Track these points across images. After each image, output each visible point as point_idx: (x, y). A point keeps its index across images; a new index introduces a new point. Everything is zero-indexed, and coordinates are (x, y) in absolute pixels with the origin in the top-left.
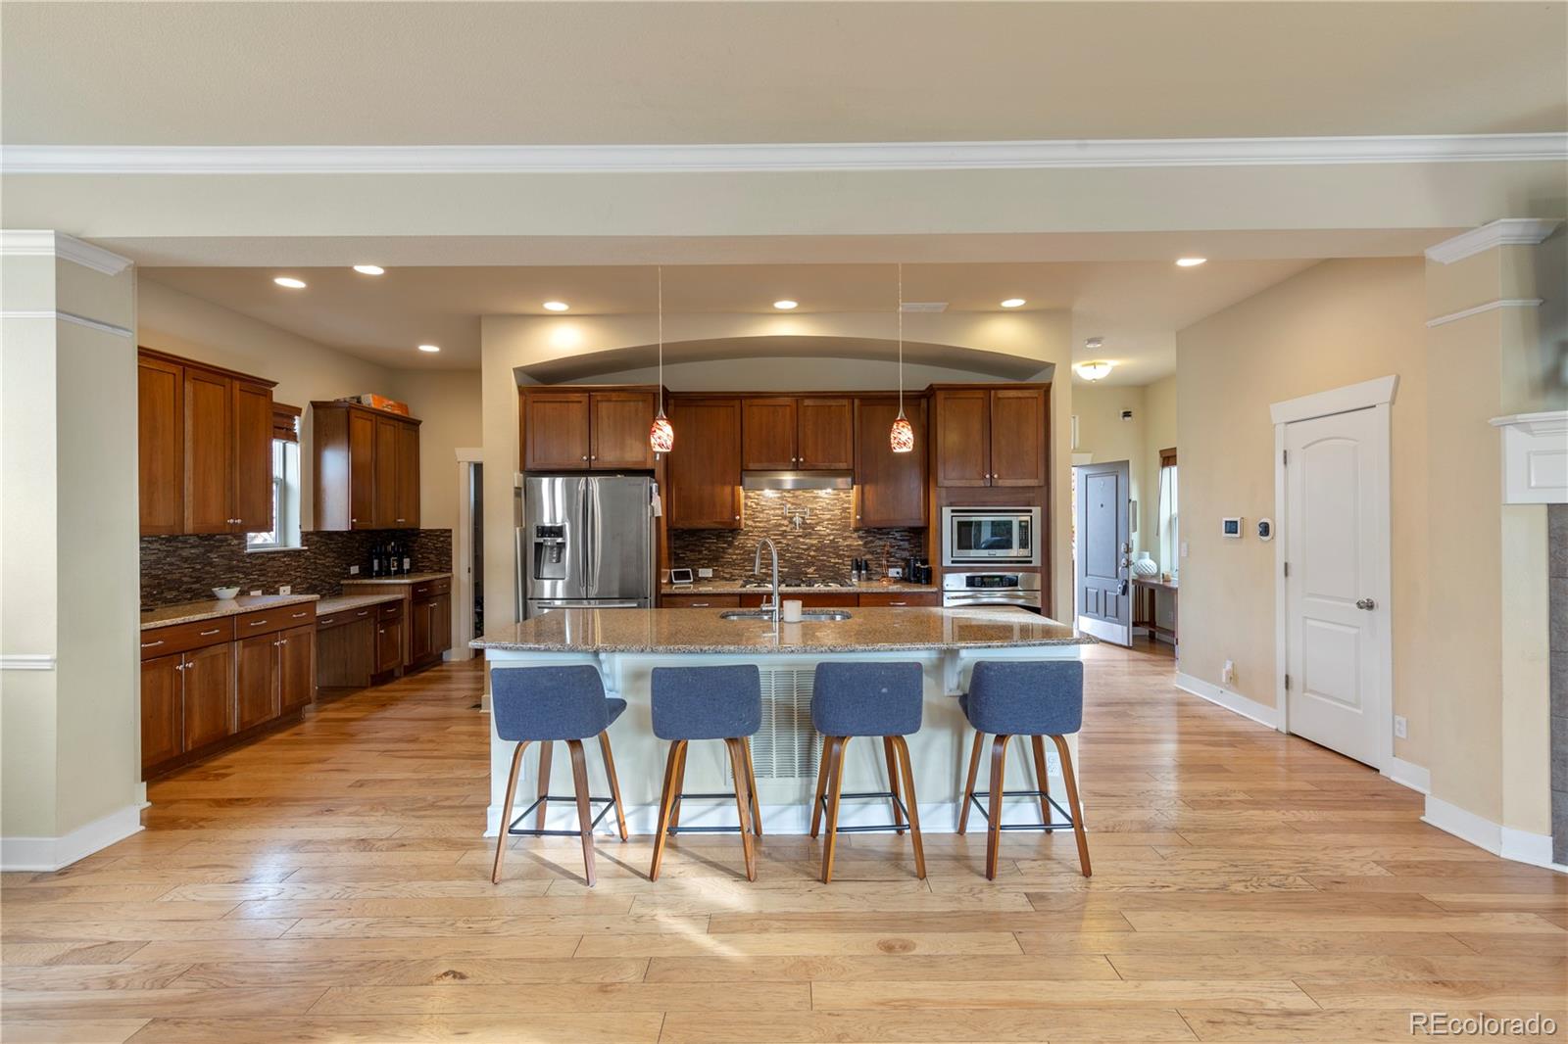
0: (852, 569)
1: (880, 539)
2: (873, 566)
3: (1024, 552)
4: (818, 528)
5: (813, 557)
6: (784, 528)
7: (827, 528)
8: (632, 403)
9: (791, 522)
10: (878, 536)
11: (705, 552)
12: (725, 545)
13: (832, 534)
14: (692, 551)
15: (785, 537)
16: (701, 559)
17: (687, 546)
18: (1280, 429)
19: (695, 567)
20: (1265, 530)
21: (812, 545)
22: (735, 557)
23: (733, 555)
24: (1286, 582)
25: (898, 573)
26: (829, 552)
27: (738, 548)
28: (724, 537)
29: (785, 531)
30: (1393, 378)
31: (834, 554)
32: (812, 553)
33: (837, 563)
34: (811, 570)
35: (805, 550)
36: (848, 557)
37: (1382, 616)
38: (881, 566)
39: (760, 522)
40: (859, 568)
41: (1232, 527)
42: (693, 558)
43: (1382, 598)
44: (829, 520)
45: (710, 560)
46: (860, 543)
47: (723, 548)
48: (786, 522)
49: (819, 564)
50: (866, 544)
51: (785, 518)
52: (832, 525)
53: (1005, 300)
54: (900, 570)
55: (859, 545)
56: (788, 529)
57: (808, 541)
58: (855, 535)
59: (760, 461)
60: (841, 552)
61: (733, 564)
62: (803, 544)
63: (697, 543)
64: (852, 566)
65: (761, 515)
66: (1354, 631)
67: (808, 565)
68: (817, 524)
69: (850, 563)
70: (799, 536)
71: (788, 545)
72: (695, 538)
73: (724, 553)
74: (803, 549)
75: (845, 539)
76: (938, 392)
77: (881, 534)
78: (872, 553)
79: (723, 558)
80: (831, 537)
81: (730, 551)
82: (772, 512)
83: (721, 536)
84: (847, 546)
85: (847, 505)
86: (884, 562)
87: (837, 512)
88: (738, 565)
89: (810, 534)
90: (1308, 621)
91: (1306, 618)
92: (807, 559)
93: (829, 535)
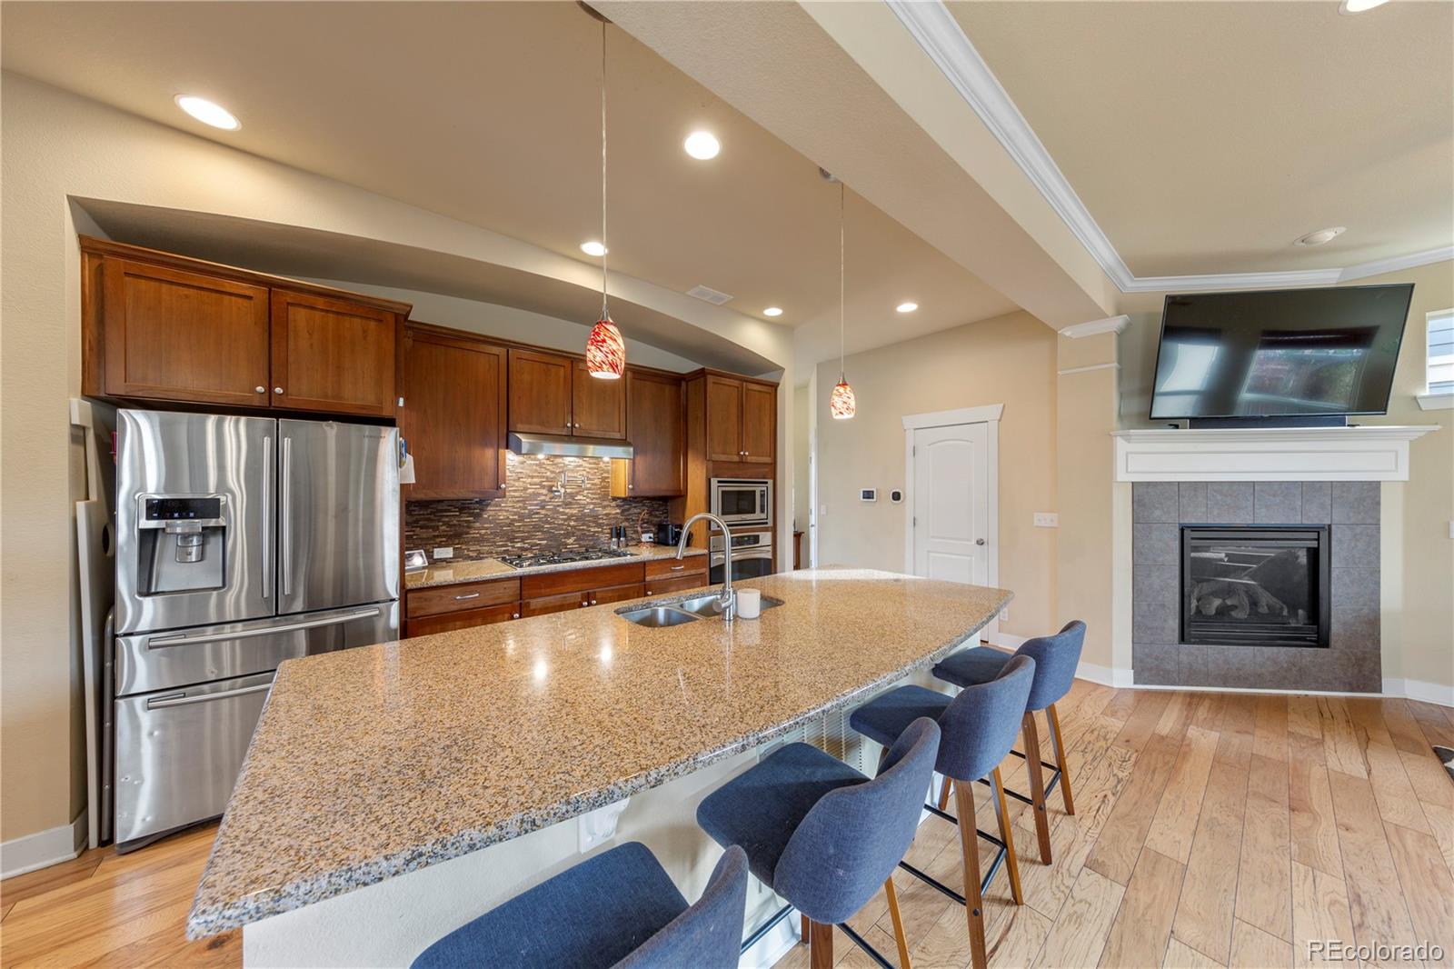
0: (612, 537)
1: (635, 507)
2: (629, 532)
3: (764, 516)
4: (579, 497)
5: (573, 527)
6: (543, 498)
7: (588, 497)
8: (357, 321)
9: (550, 490)
10: (634, 505)
11: (444, 527)
12: (472, 519)
13: (592, 503)
14: (421, 527)
15: (543, 508)
16: (438, 536)
17: (417, 521)
18: (910, 434)
19: (428, 547)
20: (896, 496)
21: (572, 515)
22: (483, 532)
23: (480, 528)
24: (914, 530)
25: (650, 538)
26: (589, 521)
27: (487, 521)
28: (469, 508)
29: (544, 501)
30: (1002, 405)
31: (594, 522)
32: (572, 523)
33: (597, 532)
34: (571, 541)
35: (565, 520)
36: (607, 525)
37: (993, 550)
38: (636, 532)
39: (515, 491)
40: (618, 536)
41: (868, 495)
42: (424, 536)
43: (993, 538)
44: (589, 489)
45: (449, 537)
46: (618, 511)
47: (466, 521)
48: (545, 491)
49: (578, 533)
50: (623, 511)
51: (543, 487)
52: (592, 494)
53: (767, 308)
54: (652, 535)
55: (617, 513)
56: (547, 499)
57: (567, 511)
58: (614, 504)
59: (530, 423)
60: (601, 521)
61: (480, 540)
62: (563, 514)
63: (432, 517)
64: (611, 534)
65: (517, 484)
66: (969, 558)
67: (568, 535)
68: (577, 493)
69: (609, 531)
70: (558, 506)
71: (546, 515)
72: (429, 511)
73: (469, 527)
74: (562, 519)
75: (604, 507)
76: (709, 376)
77: (636, 503)
78: (627, 520)
79: (468, 533)
80: (591, 507)
81: (477, 525)
82: (529, 480)
83: (464, 508)
84: (606, 515)
85: (605, 475)
86: (639, 529)
87: (596, 481)
88: (488, 540)
89: (571, 503)
90: (932, 554)
91: (929, 552)
92: (567, 529)
93: (588, 504)
